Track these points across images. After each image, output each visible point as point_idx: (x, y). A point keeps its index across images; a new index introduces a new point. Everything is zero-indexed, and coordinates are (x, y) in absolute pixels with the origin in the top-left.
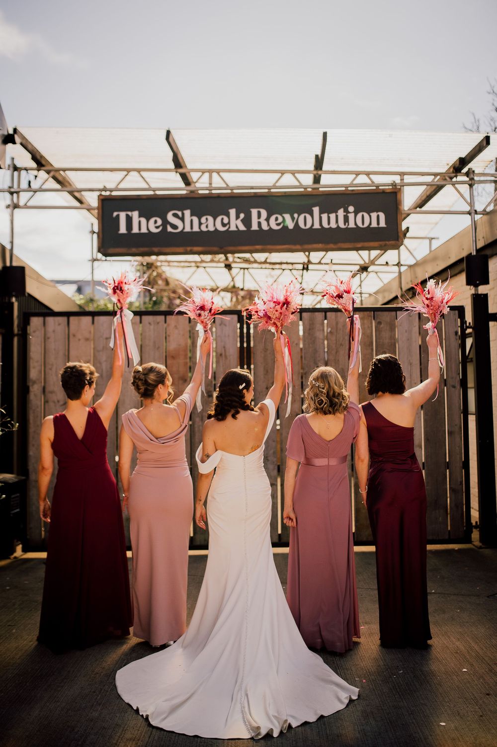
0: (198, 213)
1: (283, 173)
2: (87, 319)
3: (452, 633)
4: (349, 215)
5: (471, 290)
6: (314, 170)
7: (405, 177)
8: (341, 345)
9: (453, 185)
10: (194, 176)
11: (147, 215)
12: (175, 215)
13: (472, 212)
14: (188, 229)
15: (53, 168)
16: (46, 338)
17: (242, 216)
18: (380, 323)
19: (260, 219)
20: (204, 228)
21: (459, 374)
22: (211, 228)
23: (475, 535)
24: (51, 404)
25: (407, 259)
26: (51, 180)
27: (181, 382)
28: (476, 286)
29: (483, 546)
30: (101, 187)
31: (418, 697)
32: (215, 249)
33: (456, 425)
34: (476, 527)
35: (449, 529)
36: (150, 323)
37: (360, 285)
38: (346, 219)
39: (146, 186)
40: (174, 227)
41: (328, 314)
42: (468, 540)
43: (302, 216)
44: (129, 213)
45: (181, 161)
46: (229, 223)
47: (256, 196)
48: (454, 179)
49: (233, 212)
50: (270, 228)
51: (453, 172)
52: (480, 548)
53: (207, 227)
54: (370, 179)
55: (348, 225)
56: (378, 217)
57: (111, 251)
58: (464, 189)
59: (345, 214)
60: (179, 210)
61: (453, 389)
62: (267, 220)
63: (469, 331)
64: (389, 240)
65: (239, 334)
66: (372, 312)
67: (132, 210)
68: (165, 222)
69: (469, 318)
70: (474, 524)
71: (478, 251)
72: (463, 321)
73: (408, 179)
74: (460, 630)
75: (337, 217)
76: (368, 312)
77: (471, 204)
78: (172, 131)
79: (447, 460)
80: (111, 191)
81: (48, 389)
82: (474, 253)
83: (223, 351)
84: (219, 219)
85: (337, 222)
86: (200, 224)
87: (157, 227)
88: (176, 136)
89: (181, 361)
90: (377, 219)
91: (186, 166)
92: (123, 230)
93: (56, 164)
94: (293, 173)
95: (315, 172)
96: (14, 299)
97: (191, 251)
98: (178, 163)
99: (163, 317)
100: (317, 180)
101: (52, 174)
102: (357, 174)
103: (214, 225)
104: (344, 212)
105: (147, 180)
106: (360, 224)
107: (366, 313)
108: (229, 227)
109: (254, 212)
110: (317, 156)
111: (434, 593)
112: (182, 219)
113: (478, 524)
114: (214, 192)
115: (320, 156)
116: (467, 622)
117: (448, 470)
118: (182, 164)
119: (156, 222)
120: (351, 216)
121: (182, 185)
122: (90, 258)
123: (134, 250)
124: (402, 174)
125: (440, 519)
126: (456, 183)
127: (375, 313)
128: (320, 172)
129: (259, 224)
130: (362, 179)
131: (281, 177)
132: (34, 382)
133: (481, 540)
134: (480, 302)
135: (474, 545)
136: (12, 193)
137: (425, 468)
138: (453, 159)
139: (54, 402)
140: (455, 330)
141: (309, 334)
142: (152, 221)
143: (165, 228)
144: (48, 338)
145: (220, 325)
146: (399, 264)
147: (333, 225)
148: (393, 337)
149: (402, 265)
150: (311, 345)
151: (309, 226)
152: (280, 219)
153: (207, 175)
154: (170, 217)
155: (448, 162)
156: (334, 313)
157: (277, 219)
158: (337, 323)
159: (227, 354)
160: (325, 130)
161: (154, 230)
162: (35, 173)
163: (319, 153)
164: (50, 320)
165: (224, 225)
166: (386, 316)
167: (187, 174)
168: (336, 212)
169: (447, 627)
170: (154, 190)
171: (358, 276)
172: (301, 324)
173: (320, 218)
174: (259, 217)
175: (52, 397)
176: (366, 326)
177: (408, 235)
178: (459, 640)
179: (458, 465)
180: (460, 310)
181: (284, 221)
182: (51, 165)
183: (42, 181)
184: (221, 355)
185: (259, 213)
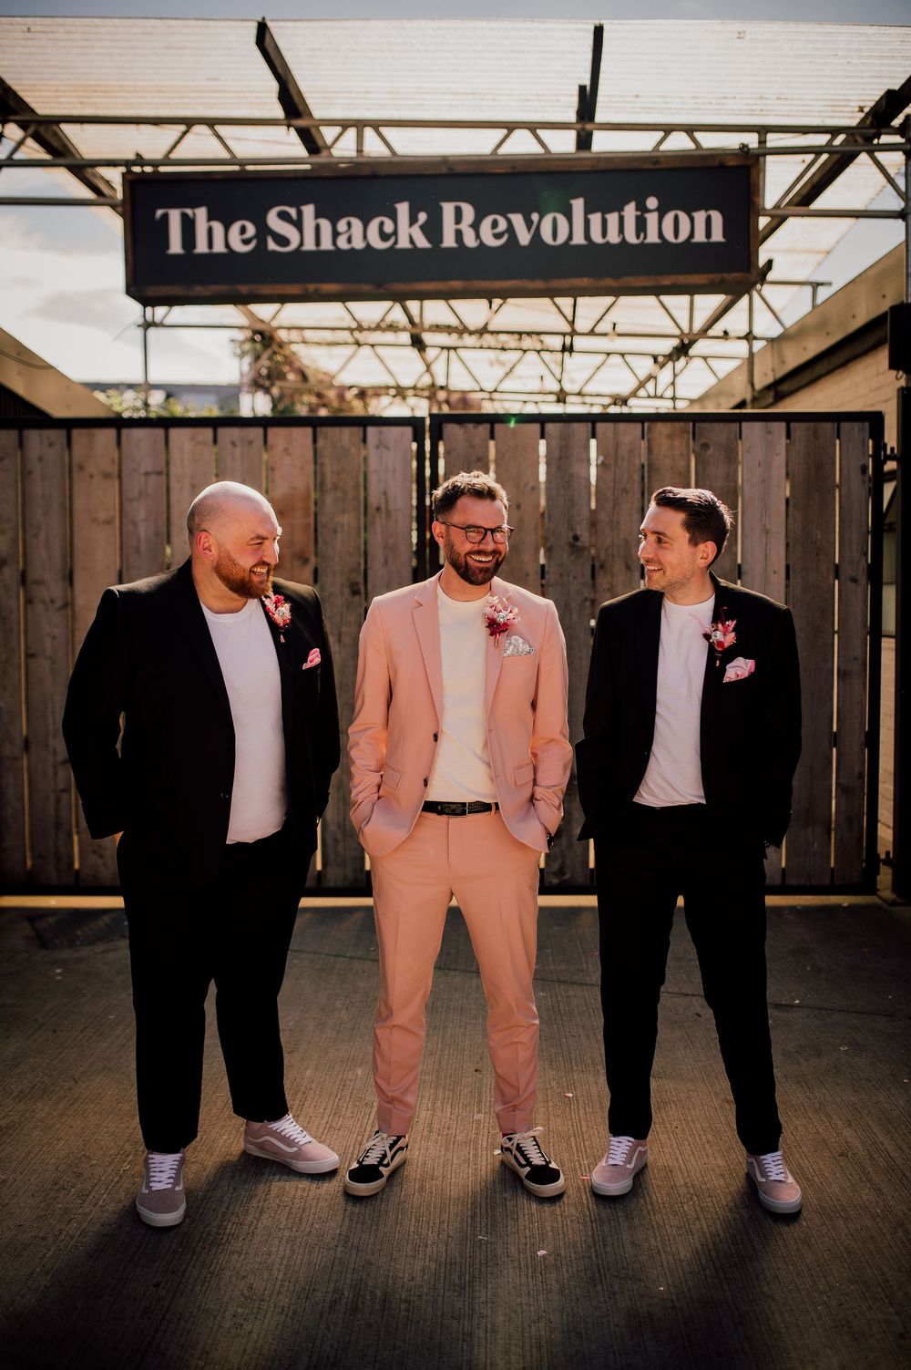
0: (331, 212)
1: (511, 127)
2: (107, 435)
3: (835, 1106)
4: (647, 216)
5: (898, 380)
6: (577, 122)
7: (770, 136)
8: (625, 490)
9: (871, 153)
10: (329, 134)
11: (224, 215)
12: (283, 216)
13: (907, 213)
14: (309, 245)
15: (36, 118)
16: (25, 474)
17: (423, 217)
18: (705, 446)
19: (460, 224)
20: (342, 243)
21: (866, 554)
22: (358, 244)
23: (885, 876)
24: (39, 607)
25: (766, 326)
26: (30, 142)
27: (297, 564)
29: (899, 901)
30: (132, 156)
31: (757, 1276)
32: (366, 288)
33: (855, 659)
34: (887, 862)
35: (832, 865)
36: (234, 444)
37: (673, 383)
38: (641, 226)
39: (225, 155)
40: (283, 241)
41: (599, 426)
42: (869, 886)
43: (548, 219)
44: (189, 211)
45: (298, 101)
46: (395, 233)
48: (875, 141)
49: (403, 209)
50: (481, 242)
51: (872, 126)
52: (894, 903)
53: (349, 240)
54: (694, 140)
55: (645, 238)
56: (708, 221)
57: (152, 291)
58: (895, 162)
59: (639, 213)
60: (291, 206)
61: (853, 585)
62: (476, 226)
63: (891, 466)
64: (731, 271)
65: (414, 471)
66: (691, 424)
67: (194, 206)
68: (264, 231)
69: (891, 438)
70: (883, 856)
72: (879, 445)
73: (774, 140)
74: (853, 1099)
75: (621, 220)
76: (682, 424)
77: (907, 195)
78: (270, 24)
79: (835, 729)
80: (155, 164)
81: (32, 576)
83: (383, 501)
84: (374, 225)
85: (621, 230)
86: (336, 234)
87: (246, 242)
88: (280, 38)
89: (298, 521)
90: (706, 226)
91: (311, 115)
92: (176, 246)
93: (43, 108)
94: (533, 127)
95: (579, 126)
97: (316, 291)
98: (292, 105)
99: (260, 431)
100: (584, 142)
101: (31, 130)
102: (668, 129)
103: (365, 237)
104: (637, 210)
105: (229, 143)
106: (669, 236)
107: (677, 425)
108: (396, 242)
109: (448, 209)
110: (582, 88)
111: (798, 1006)
112: (298, 224)
113: (891, 856)
115: (588, 88)
116: (868, 1079)
117: (834, 750)
118: (301, 108)
119: (243, 230)
120: (652, 219)
121: (299, 150)
122: (139, 319)
123: (199, 290)
124: (763, 130)
125: (816, 844)
126: (878, 148)
127: (697, 424)
128: (588, 126)
129: (459, 234)
130: (679, 142)
131: (507, 136)
133: (896, 887)
135: (880, 897)
138: (873, 96)
139: (44, 602)
140: (862, 462)
141: (559, 467)
142: (236, 228)
143: (262, 244)
144: (30, 473)
145: (377, 447)
146: (749, 337)
147: (613, 237)
148: (731, 477)
149: (755, 338)
150: (562, 492)
151: (562, 238)
152: (503, 225)
153: (352, 132)
154: (273, 220)
155: (862, 104)
156: (610, 425)
157: (495, 225)
158: (617, 446)
159: (391, 507)
161: (239, 247)
163: (587, 82)
164: (34, 437)
165: (384, 236)
166: (719, 432)
167: (313, 131)
168: (620, 209)
169: (825, 1091)
170: (242, 163)
171: (670, 364)
172: (542, 445)
173: (587, 223)
174: (458, 219)
175: (42, 593)
176: (677, 452)
177: (770, 276)
178: (850, 1125)
179: (855, 740)
180: (874, 421)
181: (511, 229)
182: (32, 111)
183: (12, 144)
184: (378, 509)
185: (458, 211)
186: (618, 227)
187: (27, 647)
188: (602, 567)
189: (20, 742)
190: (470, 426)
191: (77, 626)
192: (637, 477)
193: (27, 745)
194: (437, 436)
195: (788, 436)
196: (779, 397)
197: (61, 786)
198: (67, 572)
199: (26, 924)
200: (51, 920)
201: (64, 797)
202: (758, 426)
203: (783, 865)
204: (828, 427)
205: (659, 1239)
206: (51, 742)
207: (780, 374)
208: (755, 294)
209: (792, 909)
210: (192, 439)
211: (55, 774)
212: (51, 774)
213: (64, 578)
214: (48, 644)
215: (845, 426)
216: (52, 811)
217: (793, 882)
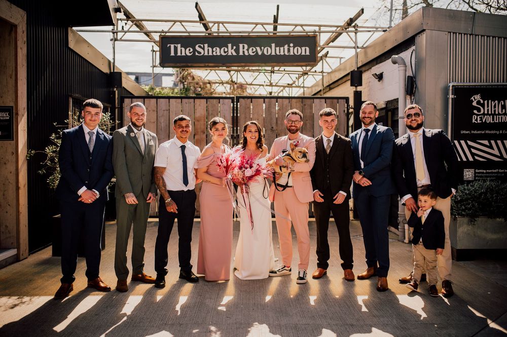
0: (212, 46)
1: (257, 24)
2: (155, 100)
4: (290, 48)
5: (353, 89)
6: (274, 23)
9: (347, 33)
10: (211, 25)
11: (185, 46)
12: (200, 47)
13: (356, 47)
14: (206, 54)
15: (136, 20)
17: (235, 47)
18: (305, 105)
19: (244, 49)
20: (214, 54)
21: (345, 132)
22: (218, 54)
25: (327, 69)
26: (134, 25)
27: (202, 133)
28: (356, 87)
30: (161, 31)
32: (221, 65)
34: (352, 210)
36: (186, 103)
37: (303, 82)
38: (289, 51)
39: (185, 31)
40: (199, 53)
41: (278, 99)
43: (266, 48)
44: (176, 45)
45: (203, 17)
46: (228, 51)
47: (242, 37)
48: (347, 30)
49: (230, 45)
50: (249, 54)
51: (347, 26)
53: (216, 53)
54: (303, 28)
55: (290, 53)
56: (306, 49)
57: (166, 65)
58: (352, 35)
60: (202, 44)
62: (248, 50)
63: (351, 110)
64: (311, 62)
65: (232, 110)
66: (301, 99)
68: (195, 50)
69: (351, 103)
71: (358, 68)
72: (348, 105)
73: (323, 29)
75: (284, 49)
76: (299, 99)
77: (356, 43)
78: (199, 3)
80: (166, 33)
82: (356, 70)
84: (222, 49)
85: (284, 52)
86: (213, 51)
87: (190, 53)
88: (201, 6)
89: (202, 122)
90: (305, 51)
91: (206, 20)
92: (172, 54)
93: (137, 17)
94: (262, 24)
96: (115, 89)
97: (208, 65)
98: (201, 18)
99: (193, 100)
100: (275, 28)
101: (134, 23)
102: (296, 25)
103: (220, 52)
104: (288, 47)
105: (185, 27)
106: (296, 53)
108: (228, 54)
109: (241, 46)
110: (275, 16)
112: (203, 49)
114: (220, 34)
118: (204, 19)
119: (190, 50)
120: (292, 49)
121: (203, 29)
122: (152, 65)
123: (178, 65)
124: (320, 26)
127: (303, 99)
128: (276, 24)
129: (244, 52)
130: (299, 29)
131: (256, 26)
133: (354, 216)
134: (358, 95)
136: (114, 33)
138: (347, 19)
140: (344, 110)
141: (268, 110)
142: (188, 49)
143: (194, 53)
145: (223, 104)
146: (322, 72)
147: (282, 53)
148: (311, 112)
149: (324, 72)
150: (269, 116)
151: (269, 53)
152: (254, 50)
153: (216, 25)
154: (197, 48)
156: (281, 99)
157: (253, 50)
158: (283, 105)
160: (278, 4)
161: (188, 54)
162: (126, 22)
163: (276, 14)
165: (225, 52)
166: (308, 102)
167: (207, 24)
168: (284, 46)
170: (189, 33)
171: (302, 77)
172: (264, 105)
173: (275, 49)
174: (243, 48)
176: (298, 106)
177: (328, 56)
180: (347, 99)
181: (256, 51)
182: (134, 18)
183: (129, 27)
185: (243, 46)
186: (283, 51)
188: (279, 135)
190: (246, 99)
194: (238, 101)
195: (326, 103)
196: (330, 89)
202: (318, 100)
204: (335, 101)
207: (331, 83)
208: (324, 60)
210: (176, 102)
215: (340, 100)
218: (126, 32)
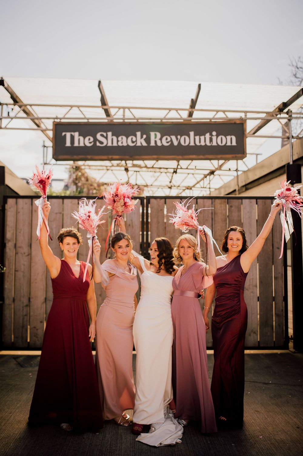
0: (116, 134)
1: (170, 110)
3: (289, 412)
4: (213, 137)
6: (190, 108)
7: (248, 114)
8: (207, 220)
9: (278, 119)
11: (84, 135)
12: (102, 135)
13: (290, 138)
14: (110, 144)
15: (23, 104)
16: (17, 213)
17: (145, 136)
18: (231, 207)
20: (120, 144)
22: (125, 144)
23: (291, 344)
24: (20, 255)
26: (22, 112)
29: (296, 352)
30: (55, 117)
32: (127, 157)
33: (279, 273)
34: (291, 339)
35: (274, 340)
38: (211, 140)
39: (82, 116)
40: (101, 143)
41: (199, 200)
42: (287, 348)
43: (183, 138)
44: (73, 133)
45: (106, 101)
46: (136, 141)
47: (154, 124)
48: (279, 116)
49: (139, 134)
50: (163, 144)
51: (278, 112)
52: (294, 353)
53: (122, 143)
54: (225, 115)
55: (212, 143)
56: (231, 139)
57: (60, 157)
59: (210, 136)
60: (104, 132)
61: (278, 250)
62: (161, 139)
64: (238, 154)
65: (141, 214)
66: (227, 200)
67: (74, 131)
68: (96, 140)
70: (290, 337)
71: (294, 161)
74: (295, 410)
75: (205, 138)
77: (290, 132)
78: (102, 81)
79: (274, 295)
80: (61, 119)
81: (18, 245)
82: (291, 163)
83: (131, 223)
84: (130, 138)
85: (205, 141)
86: (118, 141)
87: (90, 143)
88: (104, 85)
90: (231, 140)
91: (108, 105)
92: (68, 144)
94: (177, 110)
95: (190, 110)
97: (111, 158)
98: (103, 102)
99: (93, 201)
101: (23, 108)
102: (217, 111)
103: (127, 142)
104: (210, 135)
105: (84, 113)
106: (220, 143)
107: (223, 200)
108: (136, 144)
109: (152, 134)
110: (192, 100)
112: (106, 138)
113: (293, 337)
114: (126, 121)
115: (194, 100)
116: (298, 404)
117: (274, 302)
118: (106, 103)
119: (89, 139)
120: (214, 138)
121: (104, 115)
123: (75, 157)
124: (246, 112)
125: (269, 333)
126: (280, 118)
127: (229, 200)
128: (193, 110)
129: (156, 142)
130: (221, 115)
131: (169, 112)
132: (9, 241)
133: (295, 347)
135: (290, 351)
137: (260, 300)
138: (278, 103)
139: (22, 254)
142: (87, 138)
143: (95, 143)
144: (19, 212)
146: (237, 170)
147: (203, 143)
148: (239, 216)
149: (239, 171)
151: (187, 143)
152: (169, 139)
153: (122, 110)
154: (99, 136)
155: (275, 105)
156: (202, 200)
157: (167, 139)
158: (204, 207)
159: (134, 225)
160: (199, 83)
161: (88, 145)
162: (12, 107)
163: (194, 98)
164: (20, 201)
165: (133, 142)
166: (235, 202)
167: (109, 110)
168: (205, 135)
169: (285, 408)
170: (88, 119)
171: (208, 177)
173: (195, 139)
174: (156, 138)
175: (21, 251)
176: (223, 208)
178: (295, 417)
179: (280, 299)
181: (171, 140)
182: (22, 102)
183: (16, 112)
184: (129, 225)
185: (156, 135)
187: (15, 268)
189: (12, 299)
190: (159, 200)
191: (32, 261)
192: (210, 216)
193: (14, 300)
194: (148, 203)
195: (257, 204)
197: (25, 314)
198: (30, 244)
199: (13, 360)
200: (21, 359)
201: (26, 317)
202: (247, 200)
203: (259, 340)
204: (269, 201)
205: (245, 449)
206: (22, 299)
207: (247, 182)
209: (262, 354)
210: (71, 203)
211: (23, 310)
212: (21, 309)
213: (28, 246)
214: (22, 267)
216: (21, 322)
217: (262, 345)
218: (12, 119)
